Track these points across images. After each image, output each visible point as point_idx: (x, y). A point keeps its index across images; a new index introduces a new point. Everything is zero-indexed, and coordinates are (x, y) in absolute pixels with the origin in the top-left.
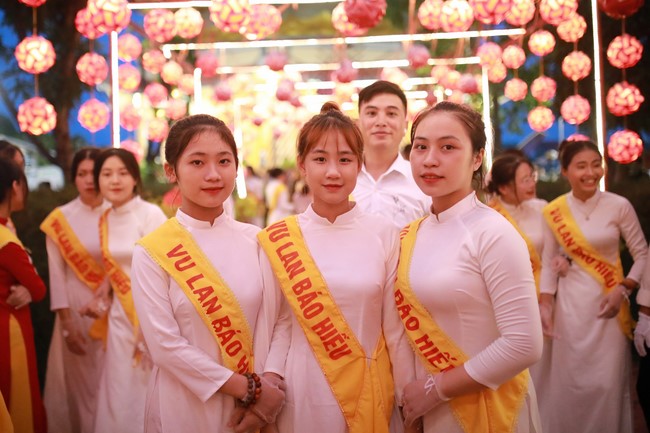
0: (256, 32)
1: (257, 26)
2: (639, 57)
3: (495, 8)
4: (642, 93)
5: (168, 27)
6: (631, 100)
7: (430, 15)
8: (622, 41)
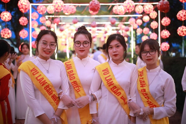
0: (68, 12)
1: (68, 11)
2: (169, 23)
3: (129, 8)
4: (170, 33)
5: (43, 10)
6: (167, 34)
7: (116, 10)
8: (165, 19)
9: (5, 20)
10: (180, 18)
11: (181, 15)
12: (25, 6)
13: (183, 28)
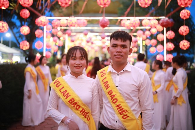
9: (24, 34)
10: (181, 33)
11: (183, 31)
12: (44, 22)
13: (184, 43)
